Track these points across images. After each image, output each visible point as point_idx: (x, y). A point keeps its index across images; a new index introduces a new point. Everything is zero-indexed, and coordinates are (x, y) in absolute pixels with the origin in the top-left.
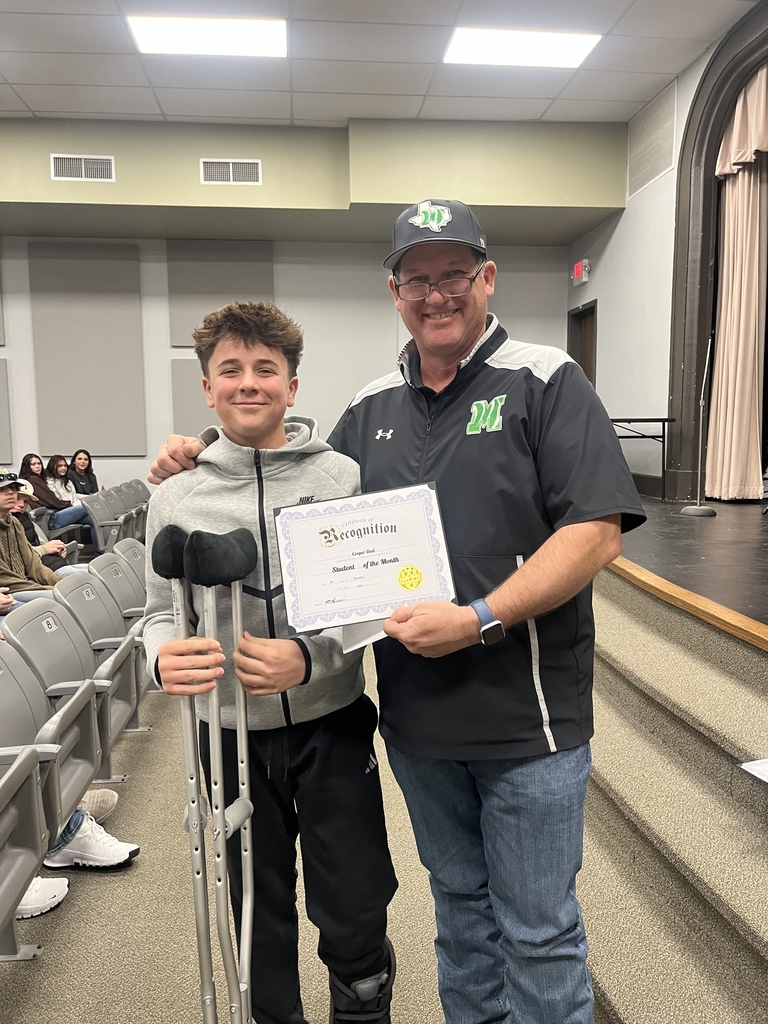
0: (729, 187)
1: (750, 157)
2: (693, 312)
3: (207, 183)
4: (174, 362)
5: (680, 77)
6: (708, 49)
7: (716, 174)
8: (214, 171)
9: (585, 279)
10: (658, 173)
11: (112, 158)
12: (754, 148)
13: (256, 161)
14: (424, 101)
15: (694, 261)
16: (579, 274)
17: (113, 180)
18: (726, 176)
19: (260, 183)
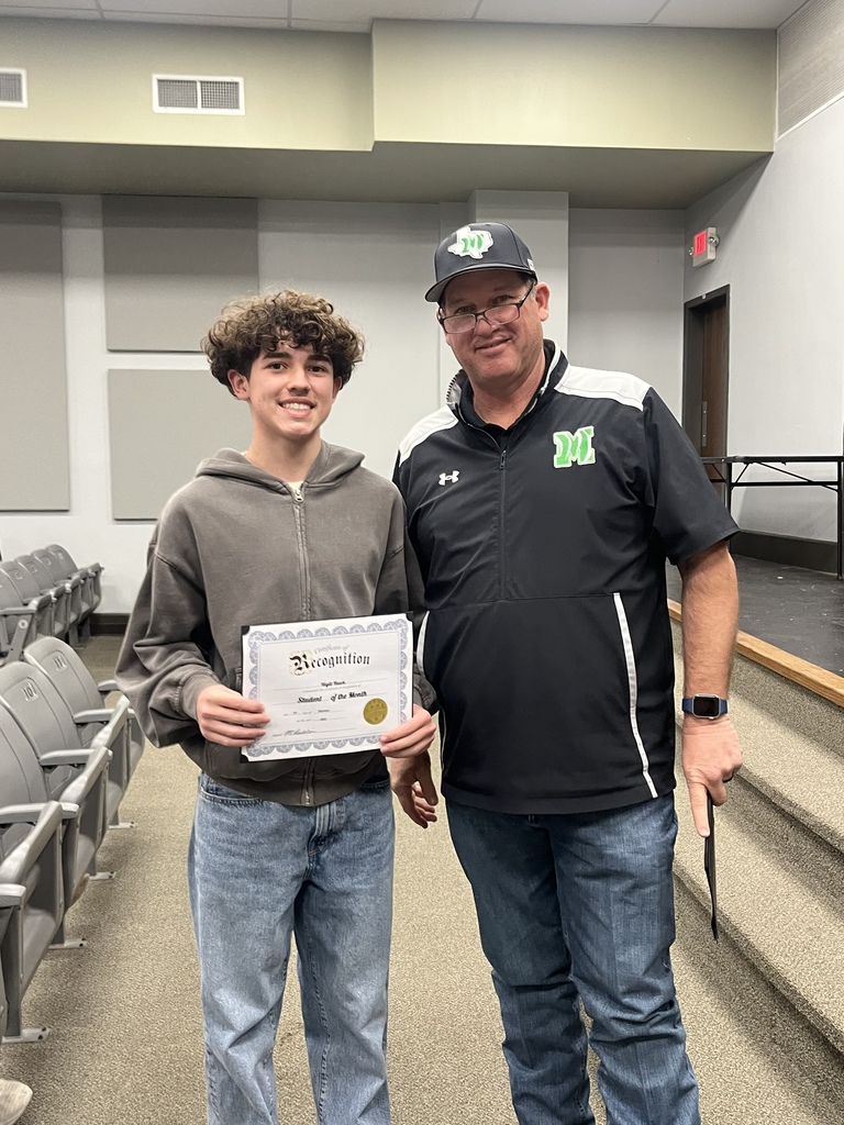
3: (163, 110)
4: (113, 375)
8: (174, 93)
9: (711, 256)
11: (23, 72)
13: (235, 79)
16: (701, 248)
17: (24, 103)
19: (241, 111)
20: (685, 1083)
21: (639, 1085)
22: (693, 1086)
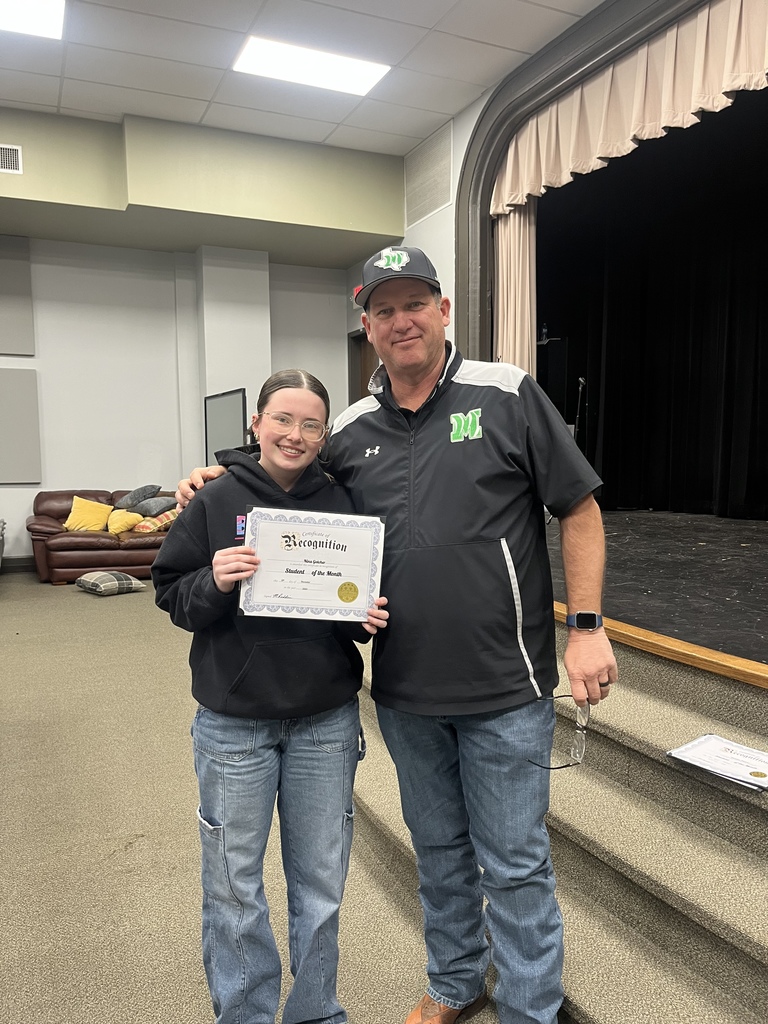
0: (501, 226)
1: (521, 200)
2: (475, 338)
5: (456, 118)
6: (483, 94)
7: (491, 213)
10: (436, 208)
12: (527, 191)
13: (14, 147)
14: (208, 107)
15: (475, 292)
18: (499, 216)
20: (552, 922)
21: (516, 922)
22: (558, 925)
